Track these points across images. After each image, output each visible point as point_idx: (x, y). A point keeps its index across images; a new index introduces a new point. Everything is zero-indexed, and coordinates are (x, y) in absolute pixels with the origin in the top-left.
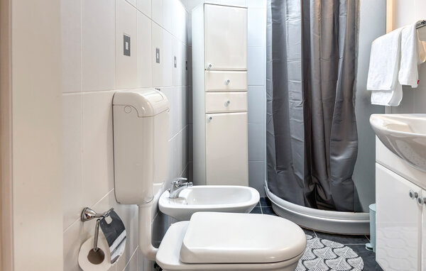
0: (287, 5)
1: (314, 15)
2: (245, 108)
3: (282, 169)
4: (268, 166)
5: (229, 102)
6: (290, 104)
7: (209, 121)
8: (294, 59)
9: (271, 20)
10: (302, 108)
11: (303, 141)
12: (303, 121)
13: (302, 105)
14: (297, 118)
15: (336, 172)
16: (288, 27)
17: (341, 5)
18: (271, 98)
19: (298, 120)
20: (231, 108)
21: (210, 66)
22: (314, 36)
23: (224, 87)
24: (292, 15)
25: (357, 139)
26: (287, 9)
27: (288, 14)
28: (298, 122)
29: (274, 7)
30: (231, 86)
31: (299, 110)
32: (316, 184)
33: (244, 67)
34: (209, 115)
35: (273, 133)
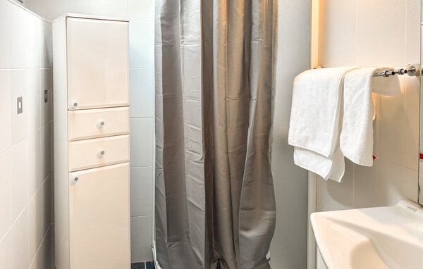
0: (182, 22)
1: (219, 39)
2: (127, 157)
3: (175, 241)
4: (157, 231)
5: (103, 153)
6: (187, 156)
7: (74, 184)
8: (192, 97)
9: (161, 40)
10: (203, 165)
11: (204, 210)
12: (204, 183)
13: (203, 161)
14: (195, 176)
15: (246, 254)
16: (183, 53)
17: (254, 27)
18: (162, 145)
19: (197, 180)
20: (106, 159)
21: (76, 105)
22: (218, 68)
23: (96, 132)
24: (189, 36)
25: (274, 209)
26: (182, 28)
27: (182, 34)
28: (197, 183)
29: (164, 22)
30: (107, 129)
31: (199, 167)
32: (219, 259)
33: (125, 102)
34: (75, 175)
35: (163, 192)
